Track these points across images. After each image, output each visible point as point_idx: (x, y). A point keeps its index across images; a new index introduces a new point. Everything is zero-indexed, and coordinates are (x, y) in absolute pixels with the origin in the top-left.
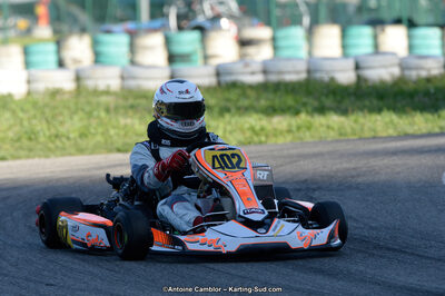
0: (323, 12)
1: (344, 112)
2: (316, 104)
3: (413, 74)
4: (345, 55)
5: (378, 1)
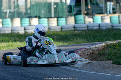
1: (21, 41)
2: (14, 39)
5: (31, 11)
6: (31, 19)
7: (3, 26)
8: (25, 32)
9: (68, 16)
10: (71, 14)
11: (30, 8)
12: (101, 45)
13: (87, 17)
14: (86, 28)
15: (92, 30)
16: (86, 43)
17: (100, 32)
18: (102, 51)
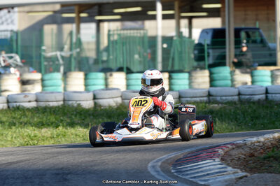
2: (69, 121)
4: (87, 90)
5: (108, 56)
6: (108, 74)
7: (43, 90)
8: (95, 104)
9: (195, 69)
10: (202, 63)
11: (107, 49)
12: (270, 136)
13: (237, 72)
14: (236, 98)
15: (250, 102)
16: (236, 131)
17: (267, 107)
18: (273, 151)
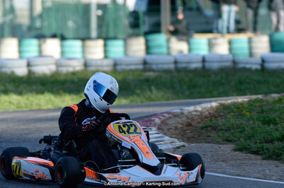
0: (7, 30)
1: (20, 93)
2: (3, 88)
3: (64, 70)
4: (21, 57)
8: (29, 71)
10: (136, 31)
11: (41, 16)
13: (174, 40)
14: (172, 66)
17: (204, 76)
